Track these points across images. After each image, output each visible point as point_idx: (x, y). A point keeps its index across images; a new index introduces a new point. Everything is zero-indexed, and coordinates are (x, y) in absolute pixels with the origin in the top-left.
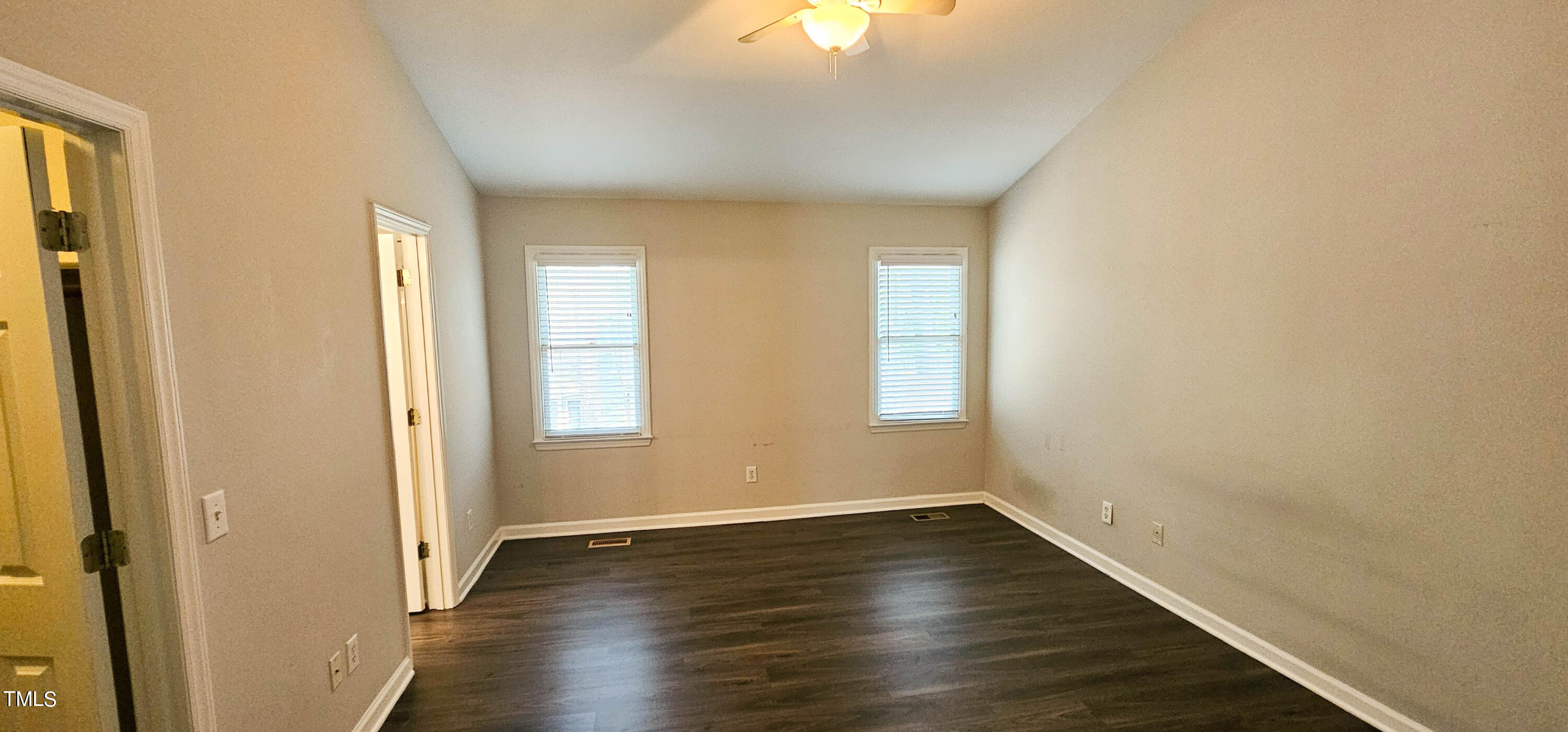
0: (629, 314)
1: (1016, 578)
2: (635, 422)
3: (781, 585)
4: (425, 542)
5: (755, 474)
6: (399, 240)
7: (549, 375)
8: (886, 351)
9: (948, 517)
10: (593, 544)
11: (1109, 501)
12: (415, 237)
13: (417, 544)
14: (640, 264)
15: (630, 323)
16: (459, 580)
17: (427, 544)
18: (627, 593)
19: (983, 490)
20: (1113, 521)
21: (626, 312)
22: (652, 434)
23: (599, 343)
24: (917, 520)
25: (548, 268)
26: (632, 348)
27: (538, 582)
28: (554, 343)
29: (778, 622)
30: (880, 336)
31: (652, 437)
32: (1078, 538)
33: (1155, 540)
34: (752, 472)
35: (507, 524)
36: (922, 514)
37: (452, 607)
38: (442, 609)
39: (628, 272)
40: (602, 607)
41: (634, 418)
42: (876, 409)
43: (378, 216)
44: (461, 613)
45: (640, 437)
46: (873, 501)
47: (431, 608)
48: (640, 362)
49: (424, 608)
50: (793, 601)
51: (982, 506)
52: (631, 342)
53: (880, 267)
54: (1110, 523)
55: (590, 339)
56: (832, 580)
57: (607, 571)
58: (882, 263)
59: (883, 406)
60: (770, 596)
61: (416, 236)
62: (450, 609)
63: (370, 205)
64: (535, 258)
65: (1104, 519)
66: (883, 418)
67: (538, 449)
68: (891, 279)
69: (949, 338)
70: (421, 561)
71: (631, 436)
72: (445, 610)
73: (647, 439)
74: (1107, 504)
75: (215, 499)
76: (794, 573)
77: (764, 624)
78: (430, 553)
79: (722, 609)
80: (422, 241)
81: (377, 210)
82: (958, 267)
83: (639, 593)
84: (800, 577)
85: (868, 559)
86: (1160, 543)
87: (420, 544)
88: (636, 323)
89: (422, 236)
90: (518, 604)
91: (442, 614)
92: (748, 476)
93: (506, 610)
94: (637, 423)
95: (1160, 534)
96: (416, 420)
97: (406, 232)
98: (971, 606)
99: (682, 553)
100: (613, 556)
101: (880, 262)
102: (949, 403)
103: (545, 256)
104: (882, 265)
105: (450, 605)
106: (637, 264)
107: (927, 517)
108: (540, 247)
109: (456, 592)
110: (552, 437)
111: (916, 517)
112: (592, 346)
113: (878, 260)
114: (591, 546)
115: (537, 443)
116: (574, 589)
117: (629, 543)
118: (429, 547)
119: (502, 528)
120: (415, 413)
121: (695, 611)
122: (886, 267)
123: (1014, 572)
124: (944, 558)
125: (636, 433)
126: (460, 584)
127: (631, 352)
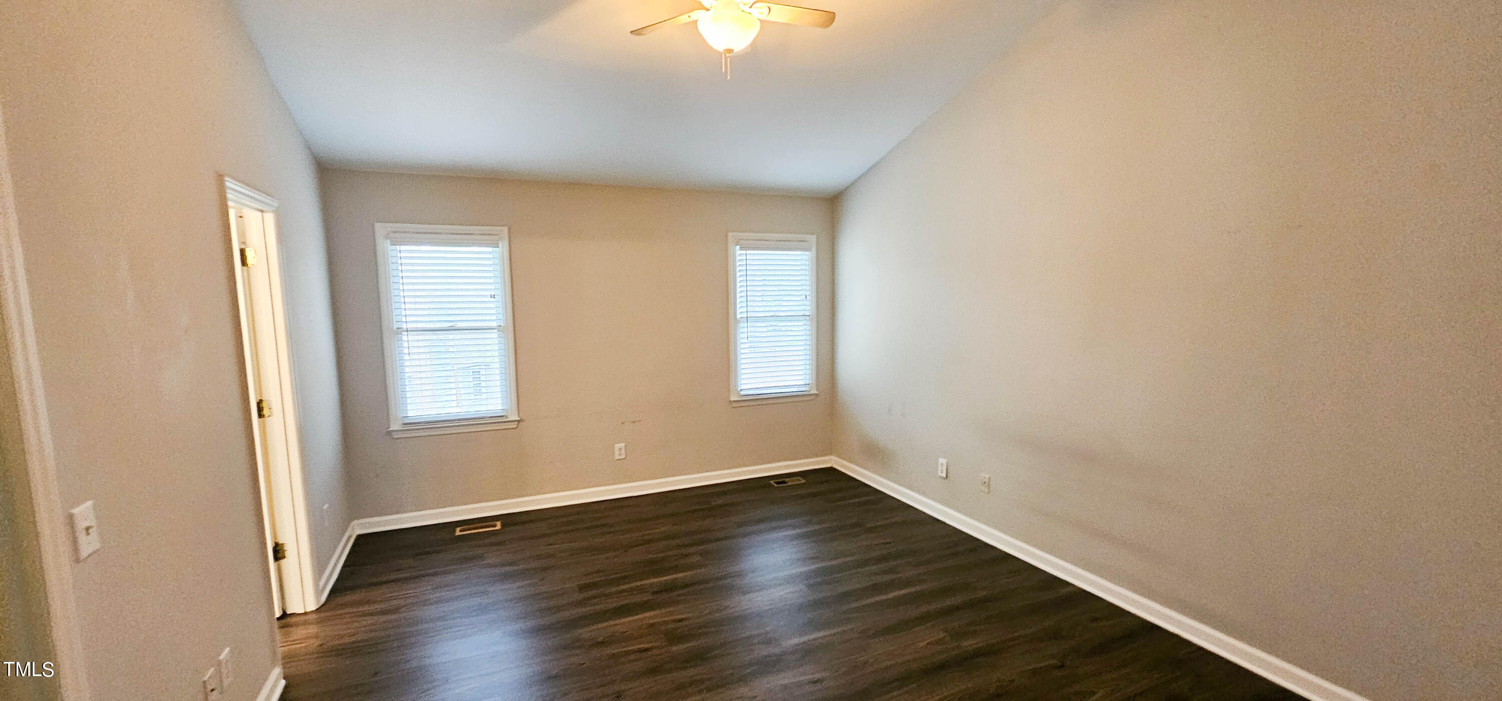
0: (492, 296)
1: (870, 530)
2: (501, 405)
3: (661, 555)
4: (281, 542)
5: (623, 451)
6: (240, 215)
7: (404, 359)
8: (746, 330)
9: (803, 481)
10: (461, 531)
11: (945, 458)
12: (260, 213)
13: (272, 545)
14: (504, 246)
15: (493, 305)
16: (320, 579)
17: (282, 544)
18: (506, 577)
19: (831, 454)
20: (949, 474)
21: (489, 293)
22: (519, 417)
23: (460, 325)
24: (776, 485)
25: (403, 248)
26: (496, 331)
27: (405, 575)
28: (410, 326)
29: (666, 591)
30: (739, 316)
31: (519, 419)
32: (918, 492)
33: (983, 488)
34: (620, 449)
35: (358, 518)
36: (781, 479)
37: (314, 609)
38: (303, 612)
39: (490, 253)
40: (484, 593)
41: (500, 401)
42: (736, 385)
43: (228, 191)
44: (323, 615)
45: (506, 420)
46: (740, 470)
47: (289, 612)
48: (505, 344)
49: (282, 613)
50: (676, 569)
51: (831, 470)
52: (494, 324)
53: (739, 252)
54: (945, 476)
55: (450, 321)
56: (710, 546)
57: (480, 557)
58: (740, 247)
59: (743, 382)
60: (654, 567)
61: (262, 211)
62: (312, 611)
63: (220, 178)
64: (387, 237)
65: (940, 474)
66: (742, 393)
67: (395, 437)
68: (749, 263)
69: (800, 318)
70: (276, 563)
71: (497, 419)
72: (306, 613)
73: (515, 421)
74: (943, 461)
75: (84, 512)
76: (674, 542)
77: (654, 593)
78: (287, 554)
79: (611, 583)
80: (270, 218)
81: (228, 184)
82: (808, 253)
83: (523, 575)
84: (679, 546)
85: (740, 525)
86: (987, 490)
87: (274, 545)
88: (500, 304)
89: (268, 212)
90: (389, 599)
91: (302, 618)
92: (617, 452)
93: (378, 607)
94: (503, 406)
95: (987, 484)
96: (266, 412)
97: (249, 207)
98: (836, 558)
99: (558, 533)
100: (487, 541)
101: (739, 246)
102: (800, 378)
103: (398, 235)
104: (740, 250)
105: (312, 606)
106: (500, 245)
107: (784, 482)
108: (391, 224)
109: (318, 592)
110: (412, 423)
111: (775, 483)
112: (453, 328)
113: (737, 245)
114: (458, 533)
115: (393, 431)
116: (450, 578)
117: (498, 527)
118: (285, 548)
119: (355, 522)
120: (264, 405)
121: (582, 588)
122: (744, 252)
123: (868, 525)
124: (807, 518)
125: (502, 416)
126: (322, 583)
127: (494, 335)
